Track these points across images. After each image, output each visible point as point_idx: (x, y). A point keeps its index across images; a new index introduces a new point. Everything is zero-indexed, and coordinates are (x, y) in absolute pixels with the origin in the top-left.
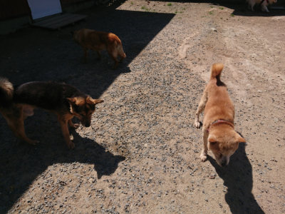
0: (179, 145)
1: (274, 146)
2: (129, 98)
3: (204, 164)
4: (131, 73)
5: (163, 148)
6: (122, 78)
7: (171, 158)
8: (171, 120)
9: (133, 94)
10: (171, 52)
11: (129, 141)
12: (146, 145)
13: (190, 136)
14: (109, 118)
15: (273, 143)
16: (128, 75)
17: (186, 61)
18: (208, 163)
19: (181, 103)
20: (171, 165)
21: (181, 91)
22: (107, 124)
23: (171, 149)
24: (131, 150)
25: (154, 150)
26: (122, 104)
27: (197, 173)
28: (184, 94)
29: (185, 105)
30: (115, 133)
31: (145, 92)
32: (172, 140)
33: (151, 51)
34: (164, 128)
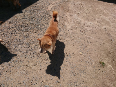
0: (36, 46)
2: (18, 24)
3: (45, 54)
4: (23, 13)
5: (28, 48)
6: (18, 15)
7: (30, 52)
8: (36, 36)
9: (21, 23)
10: (45, 7)
11: (12, 44)
12: (20, 46)
14: (5, 32)
15: (75, 47)
16: (21, 14)
17: (50, 12)
18: (47, 54)
19: (43, 29)
20: (30, 55)
21: (44, 24)
22: (3, 35)
23: (31, 48)
24: (11, 48)
25: (23, 48)
26: (13, 27)
27: (40, 58)
28: (45, 26)
29: (45, 30)
30: (5, 40)
31: (27, 23)
32: (34, 44)
33: (36, 5)
34: (32, 39)
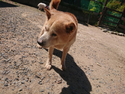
1: (86, 58)
5: (6, 62)
7: (15, 71)
13: (34, 53)
18: (53, 71)
19: (25, 34)
23: (15, 63)
28: (27, 31)
34: (9, 47)
